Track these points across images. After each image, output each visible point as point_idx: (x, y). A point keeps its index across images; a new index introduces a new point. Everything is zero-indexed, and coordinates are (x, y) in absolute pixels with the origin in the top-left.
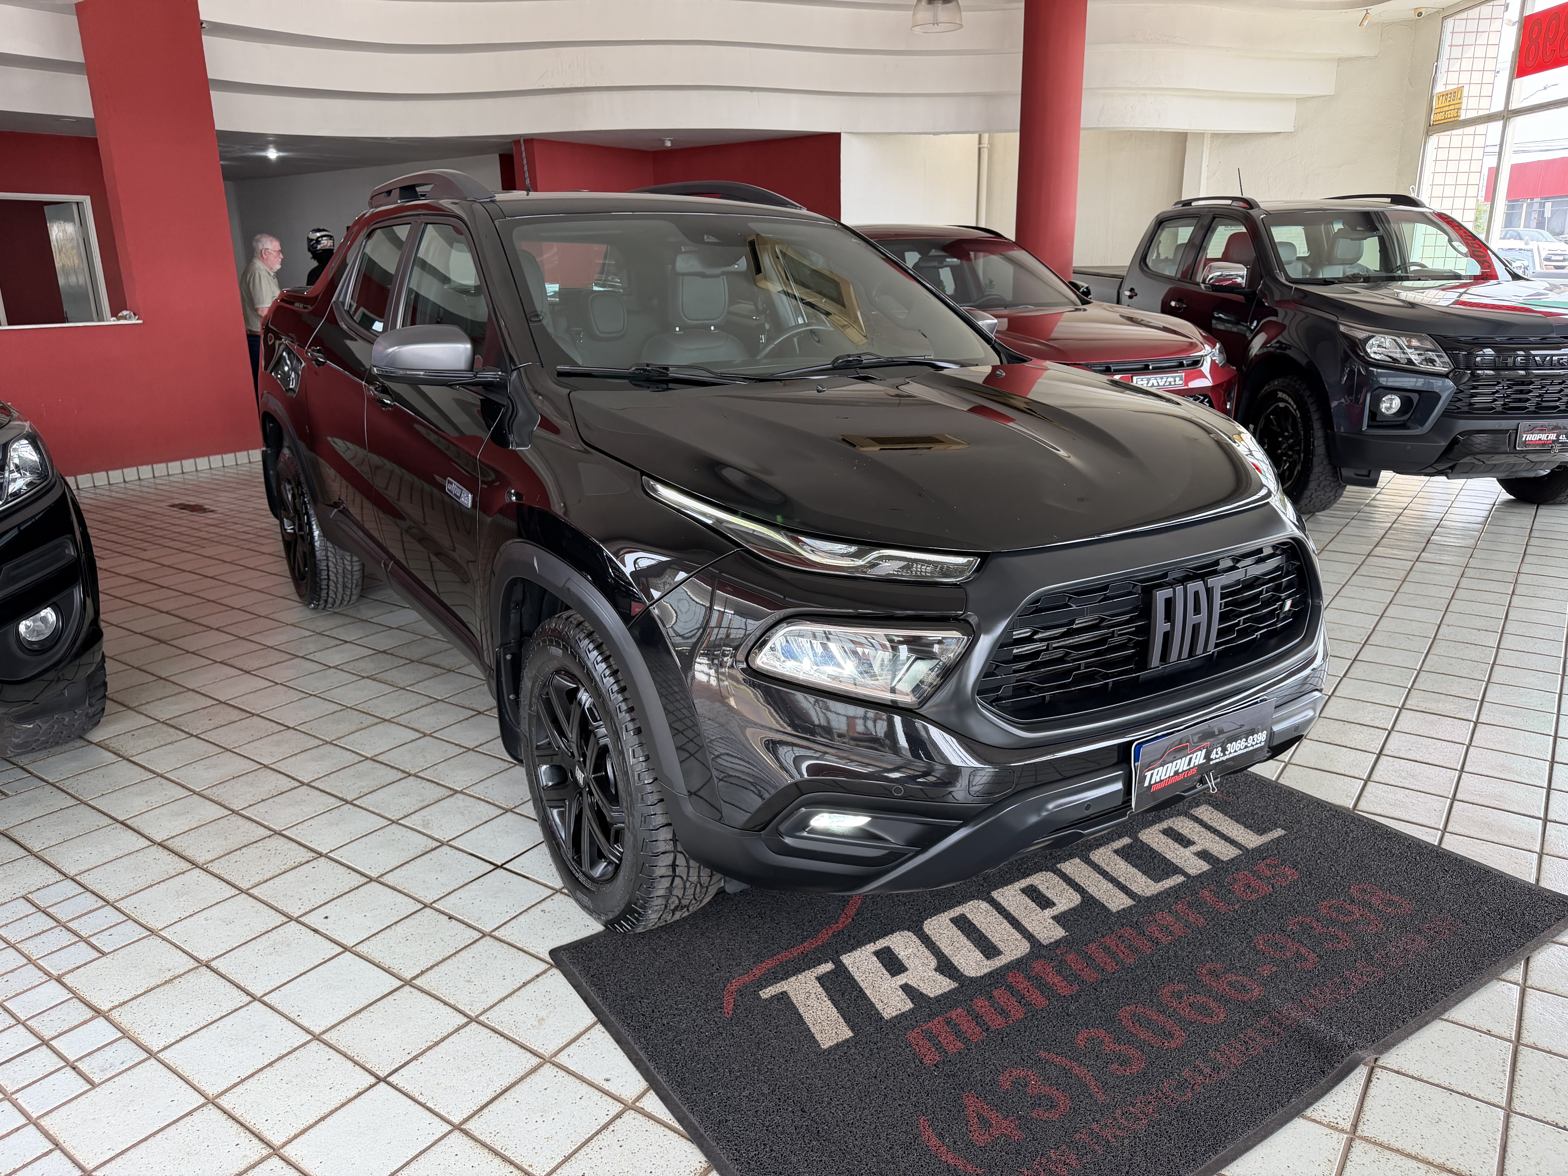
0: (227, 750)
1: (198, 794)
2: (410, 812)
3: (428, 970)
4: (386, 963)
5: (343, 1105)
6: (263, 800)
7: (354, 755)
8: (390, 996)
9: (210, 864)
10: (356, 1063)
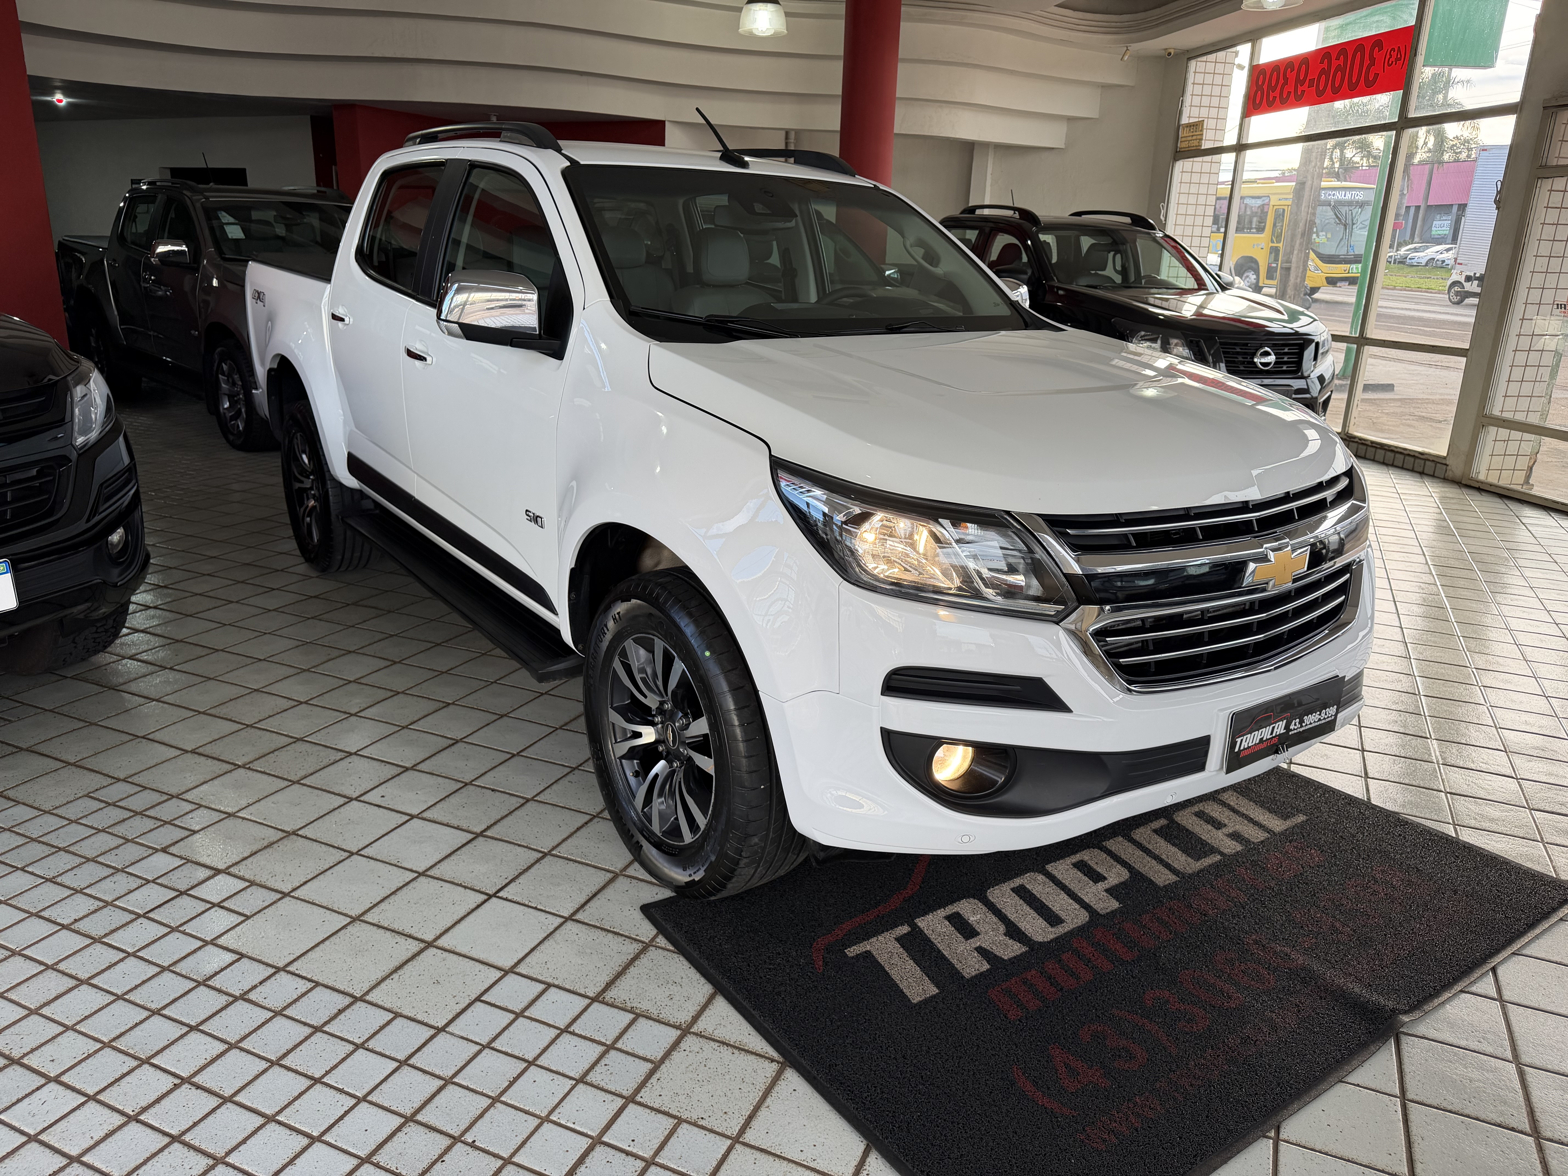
0: (210, 679)
1: (204, 713)
2: (415, 719)
3: (492, 825)
4: (455, 823)
5: (469, 914)
6: (270, 716)
7: (337, 680)
8: (469, 845)
9: (251, 765)
10: (466, 887)
